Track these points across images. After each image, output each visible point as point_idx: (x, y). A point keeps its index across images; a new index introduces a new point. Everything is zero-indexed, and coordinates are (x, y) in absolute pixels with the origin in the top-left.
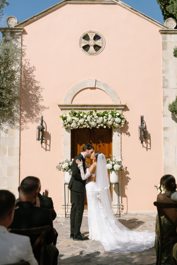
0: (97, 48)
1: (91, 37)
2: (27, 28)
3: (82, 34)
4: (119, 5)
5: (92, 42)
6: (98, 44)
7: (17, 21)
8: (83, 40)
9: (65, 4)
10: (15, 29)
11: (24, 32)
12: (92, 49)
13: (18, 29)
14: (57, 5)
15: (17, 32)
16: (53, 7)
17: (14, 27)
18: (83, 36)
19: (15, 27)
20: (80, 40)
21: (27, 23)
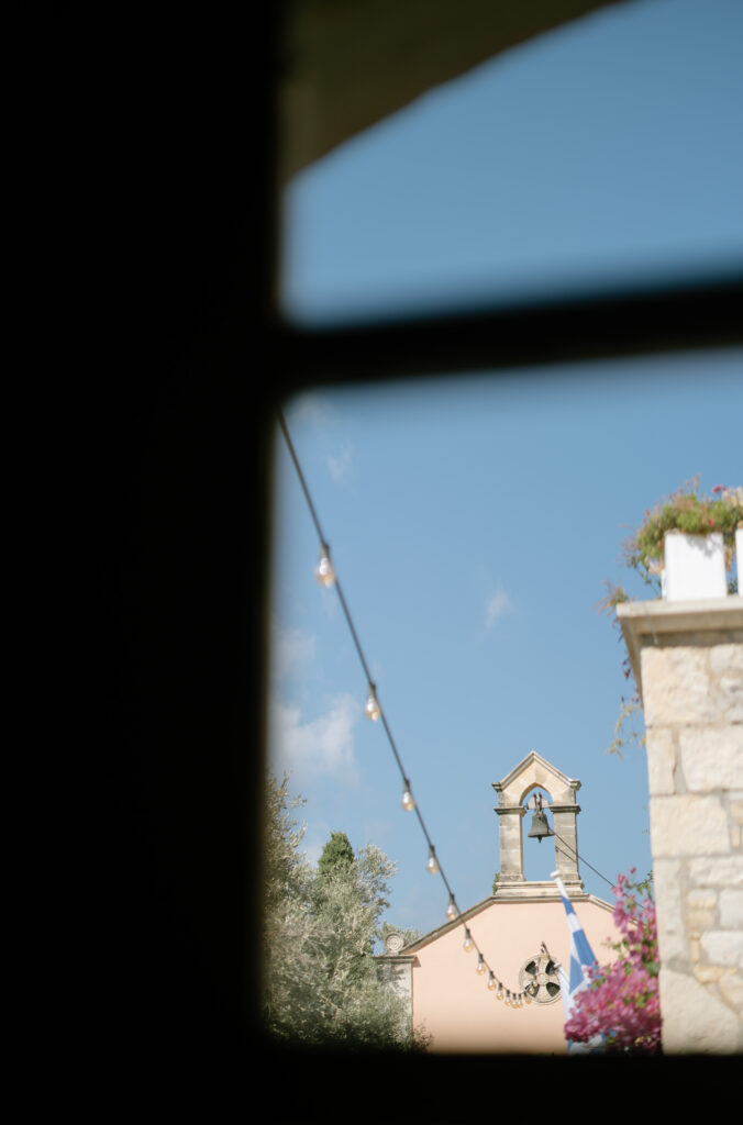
0: (552, 988)
1: (542, 968)
2: (421, 954)
3: (524, 963)
4: (592, 902)
5: (543, 978)
6: (556, 982)
7: (402, 942)
8: (526, 974)
9: (490, 905)
10: (399, 958)
11: (415, 963)
12: (543, 991)
13: (404, 958)
14: (475, 908)
15: (400, 963)
16: (469, 911)
17: (396, 955)
18: (525, 967)
19: (400, 952)
20: (521, 975)
21: (421, 943)
